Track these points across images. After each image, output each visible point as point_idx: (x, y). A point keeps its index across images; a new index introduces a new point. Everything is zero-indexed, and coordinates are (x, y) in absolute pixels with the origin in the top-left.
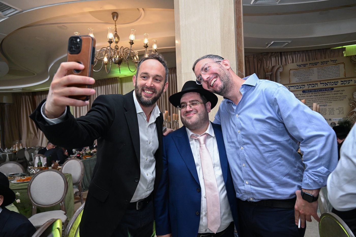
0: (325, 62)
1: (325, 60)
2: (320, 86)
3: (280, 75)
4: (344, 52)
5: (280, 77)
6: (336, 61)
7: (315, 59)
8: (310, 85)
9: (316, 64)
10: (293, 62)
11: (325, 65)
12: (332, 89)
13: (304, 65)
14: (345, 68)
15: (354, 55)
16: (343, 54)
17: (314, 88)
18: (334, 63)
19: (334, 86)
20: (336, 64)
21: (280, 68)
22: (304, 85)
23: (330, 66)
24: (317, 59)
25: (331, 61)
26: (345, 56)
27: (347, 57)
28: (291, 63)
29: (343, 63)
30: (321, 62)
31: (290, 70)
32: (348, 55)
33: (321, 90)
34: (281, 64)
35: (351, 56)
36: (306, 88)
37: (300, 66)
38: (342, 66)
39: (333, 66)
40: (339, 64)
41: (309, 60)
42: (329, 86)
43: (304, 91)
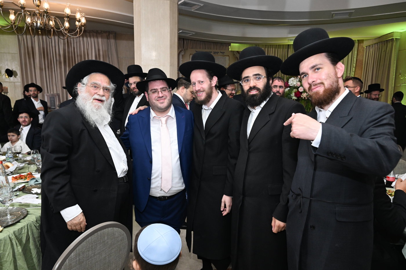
0: (216, 52)
1: (216, 51)
3: (182, 58)
4: (229, 47)
5: (182, 59)
6: (224, 53)
7: (209, 48)
10: (193, 48)
11: (216, 55)
14: (229, 60)
15: (235, 51)
18: (222, 55)
20: (224, 56)
21: (182, 51)
23: (220, 57)
24: (211, 49)
25: (221, 52)
26: (230, 50)
27: (231, 51)
28: (191, 48)
29: (228, 56)
30: (214, 52)
32: (232, 50)
34: (183, 48)
35: (234, 51)
38: (227, 58)
39: (222, 57)
40: (225, 56)
41: (205, 49)
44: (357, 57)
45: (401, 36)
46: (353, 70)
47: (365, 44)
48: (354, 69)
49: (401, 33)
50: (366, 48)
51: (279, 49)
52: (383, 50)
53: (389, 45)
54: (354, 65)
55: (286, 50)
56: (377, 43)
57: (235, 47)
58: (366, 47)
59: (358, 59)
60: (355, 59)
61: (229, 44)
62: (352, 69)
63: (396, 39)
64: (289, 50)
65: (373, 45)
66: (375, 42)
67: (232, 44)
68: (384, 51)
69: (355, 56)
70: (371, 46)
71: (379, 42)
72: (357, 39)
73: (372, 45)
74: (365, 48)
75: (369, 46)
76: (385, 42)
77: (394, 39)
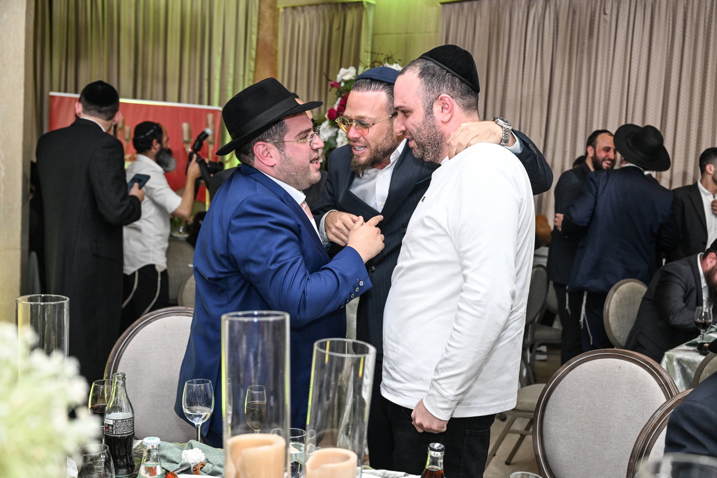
44: (258, 33)
46: (250, 66)
48: (252, 64)
50: (285, 13)
52: (335, 26)
53: (351, 16)
56: (317, 5)
58: (285, 8)
60: (254, 38)
62: (247, 63)
63: (368, 3)
65: (306, 8)
68: (339, 29)
69: (255, 30)
70: (300, 9)
71: (323, 4)
73: (303, 6)
74: (282, 10)
75: (294, 8)
76: (340, 7)
77: (365, 4)
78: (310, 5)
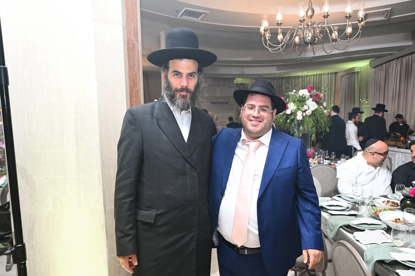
0: (224, 85)
2: (221, 100)
4: (235, 80)
6: (230, 85)
7: (219, 83)
8: (216, 99)
9: (219, 86)
10: (205, 82)
11: (224, 87)
12: (228, 103)
13: (213, 86)
16: (234, 82)
17: (218, 101)
19: (229, 101)
20: (230, 87)
22: (212, 99)
23: (227, 88)
26: (235, 82)
30: (222, 85)
31: (204, 87)
33: (221, 103)
35: (238, 84)
36: (213, 101)
37: (209, 85)
40: (232, 87)
41: (215, 83)
42: (226, 101)
43: (212, 103)
45: (361, 70)
47: (339, 75)
49: (360, 67)
51: (275, 81)
52: (350, 80)
53: (353, 76)
54: (334, 91)
55: (281, 81)
57: (239, 80)
58: (340, 77)
59: (336, 86)
61: (234, 79)
63: (357, 72)
64: (283, 81)
66: (345, 73)
67: (236, 79)
69: (334, 84)
71: (347, 74)
72: (334, 72)
73: (344, 76)
74: (340, 78)
75: (342, 76)
76: (351, 74)
77: (356, 72)
78: (345, 75)
